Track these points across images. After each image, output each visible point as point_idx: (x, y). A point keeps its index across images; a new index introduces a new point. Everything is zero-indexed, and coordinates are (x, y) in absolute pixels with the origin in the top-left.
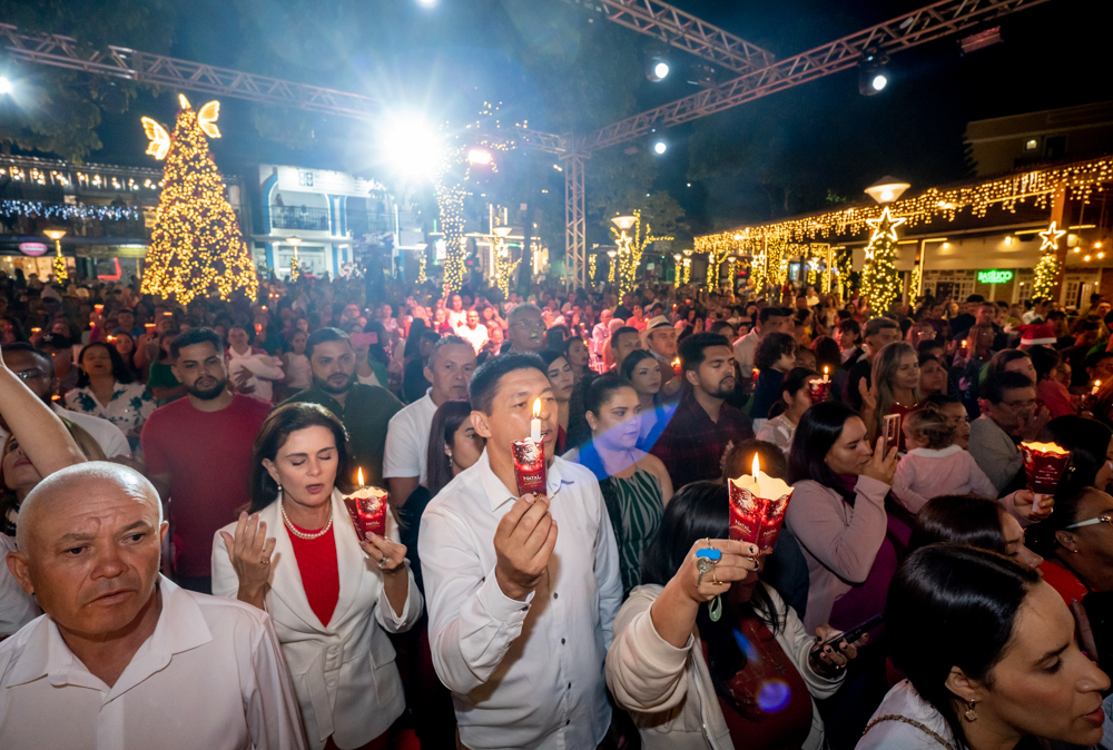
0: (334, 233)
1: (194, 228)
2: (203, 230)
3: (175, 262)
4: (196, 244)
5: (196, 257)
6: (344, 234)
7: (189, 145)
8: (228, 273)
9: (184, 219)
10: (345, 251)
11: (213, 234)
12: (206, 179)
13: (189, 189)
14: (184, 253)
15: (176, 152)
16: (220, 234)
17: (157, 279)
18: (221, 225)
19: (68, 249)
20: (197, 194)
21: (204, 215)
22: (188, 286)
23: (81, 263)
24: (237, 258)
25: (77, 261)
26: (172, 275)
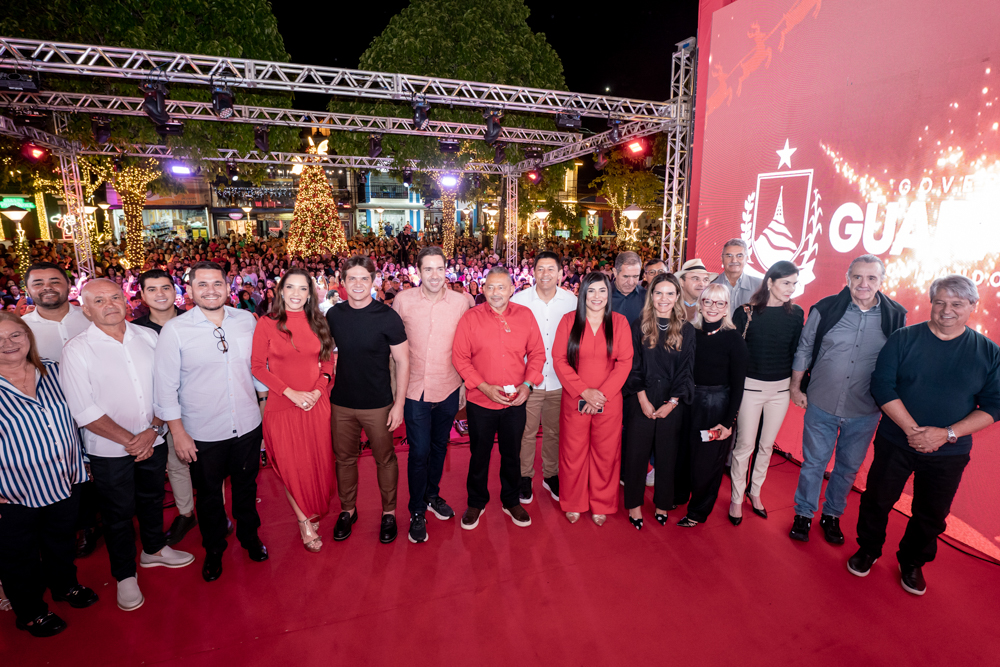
0: (411, 200)
1: (313, 215)
2: (317, 216)
3: (303, 234)
4: (314, 224)
5: (313, 232)
6: (418, 201)
7: (311, 167)
8: (329, 239)
9: (308, 210)
10: (418, 213)
11: (322, 218)
12: (319, 186)
13: (311, 192)
14: (308, 229)
15: (305, 172)
16: (326, 218)
17: (294, 243)
18: (327, 213)
19: (254, 216)
20: (315, 196)
21: (318, 207)
22: (308, 247)
23: (260, 224)
24: (334, 231)
25: (258, 222)
26: (301, 241)
